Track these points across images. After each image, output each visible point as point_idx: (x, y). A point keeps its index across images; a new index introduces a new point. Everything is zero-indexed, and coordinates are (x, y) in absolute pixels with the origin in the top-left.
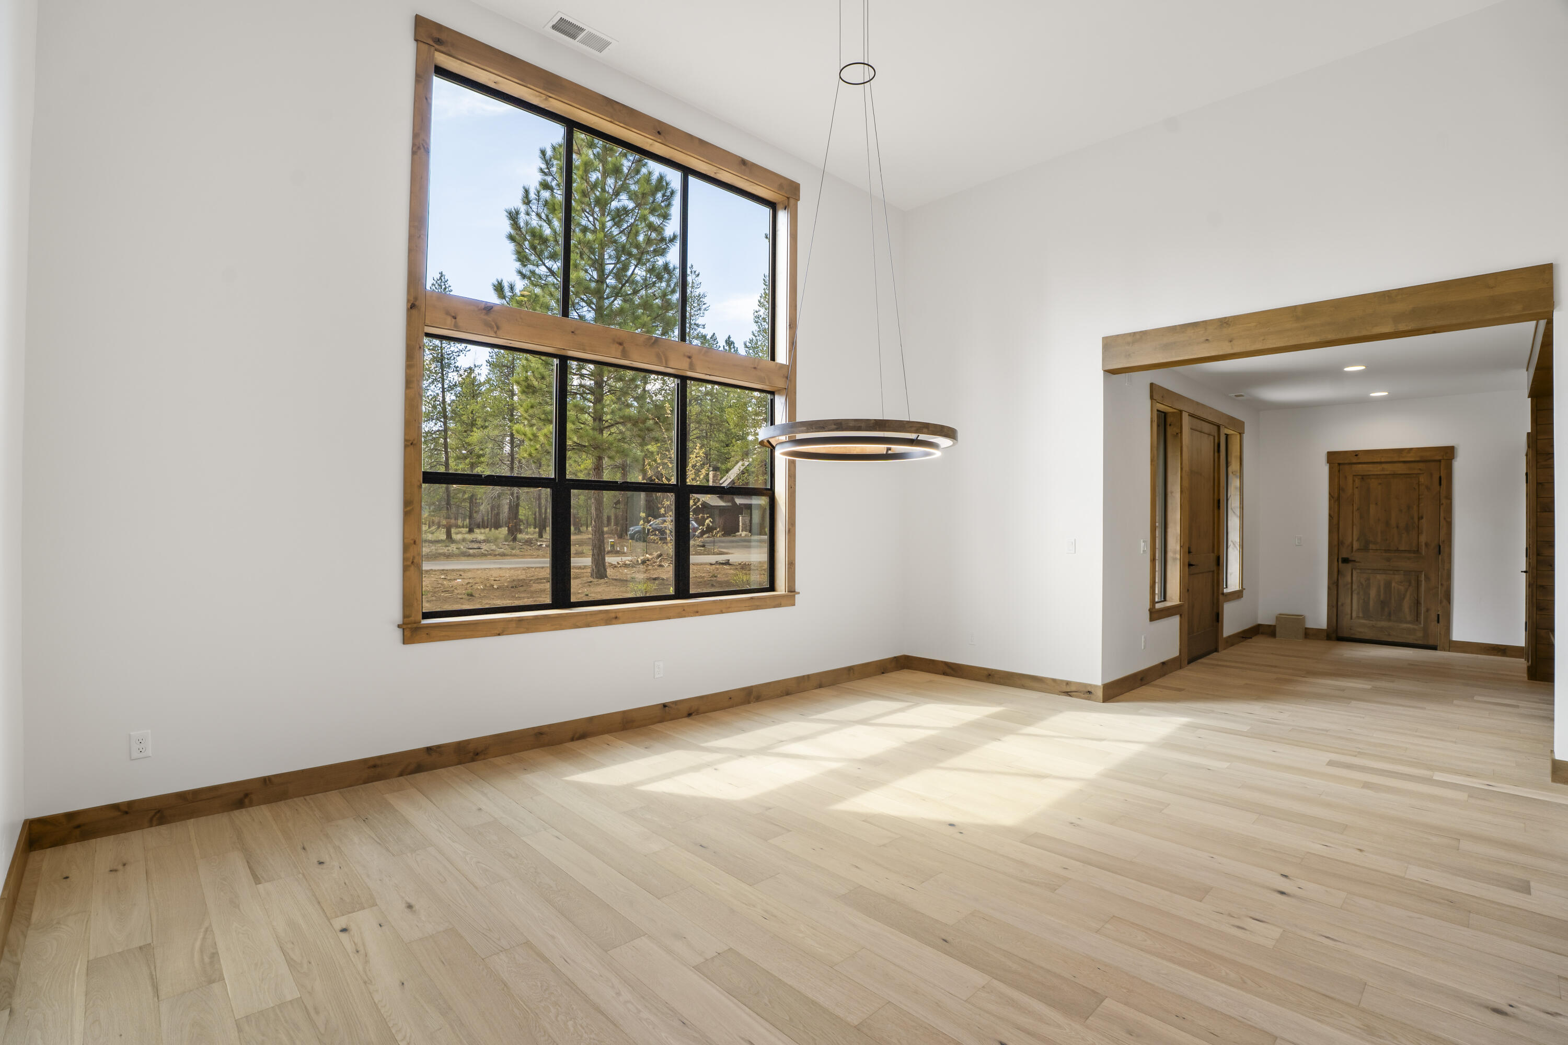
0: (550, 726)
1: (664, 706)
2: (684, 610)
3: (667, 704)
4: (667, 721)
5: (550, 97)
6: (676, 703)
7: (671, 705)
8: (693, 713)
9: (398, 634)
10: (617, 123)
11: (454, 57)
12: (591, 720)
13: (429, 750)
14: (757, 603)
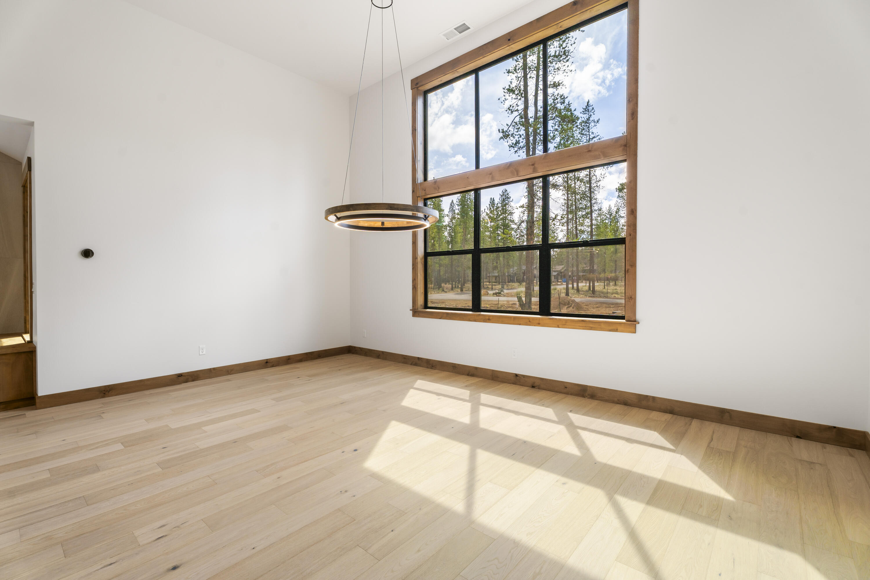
0: (459, 365)
1: (516, 375)
2: (530, 321)
3: (518, 375)
4: (518, 385)
5: (456, 70)
6: (524, 376)
7: (521, 377)
8: (536, 386)
9: (411, 313)
10: (486, 55)
11: (423, 85)
12: (476, 368)
13: (418, 358)
14: (591, 325)
